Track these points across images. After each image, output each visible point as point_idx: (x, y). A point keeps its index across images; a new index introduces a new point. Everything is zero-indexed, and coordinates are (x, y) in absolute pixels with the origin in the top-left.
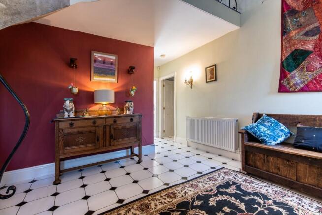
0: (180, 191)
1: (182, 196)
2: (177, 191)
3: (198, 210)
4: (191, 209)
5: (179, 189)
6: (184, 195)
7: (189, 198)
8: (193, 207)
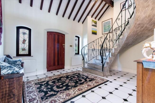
0: (76, 92)
1: (75, 89)
2: (78, 92)
3: (71, 85)
4: (73, 86)
5: (77, 93)
6: (75, 90)
7: (73, 89)
8: (72, 86)
